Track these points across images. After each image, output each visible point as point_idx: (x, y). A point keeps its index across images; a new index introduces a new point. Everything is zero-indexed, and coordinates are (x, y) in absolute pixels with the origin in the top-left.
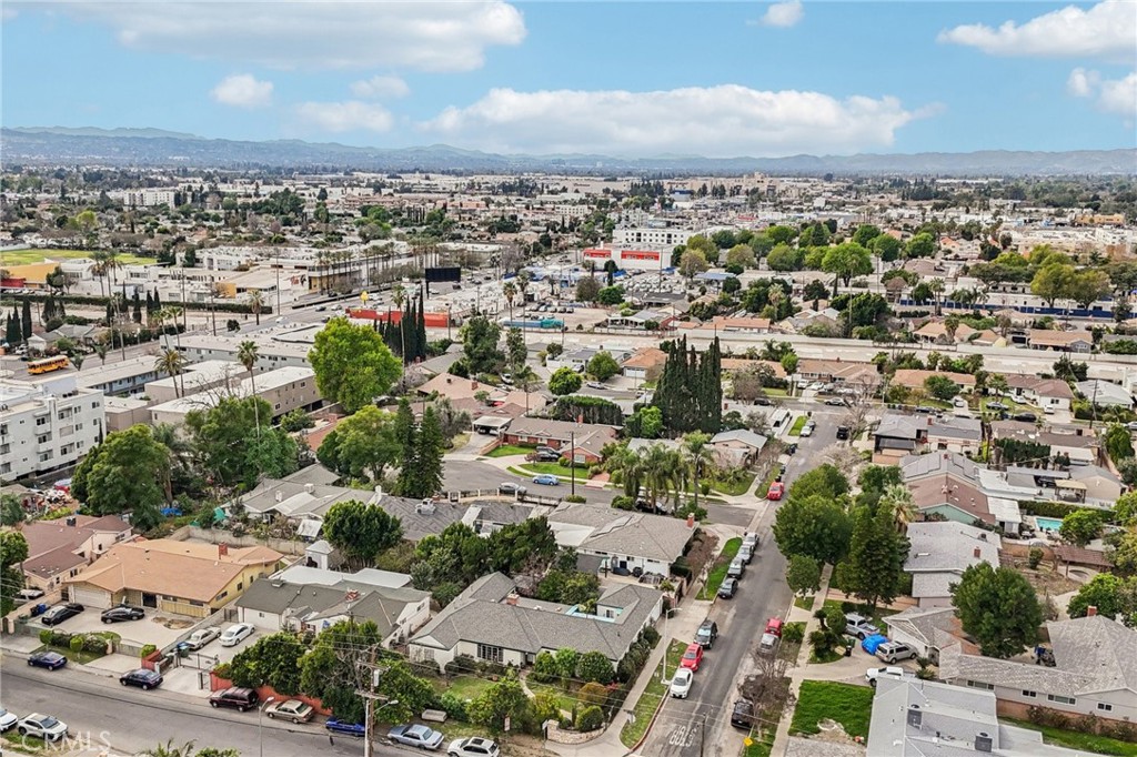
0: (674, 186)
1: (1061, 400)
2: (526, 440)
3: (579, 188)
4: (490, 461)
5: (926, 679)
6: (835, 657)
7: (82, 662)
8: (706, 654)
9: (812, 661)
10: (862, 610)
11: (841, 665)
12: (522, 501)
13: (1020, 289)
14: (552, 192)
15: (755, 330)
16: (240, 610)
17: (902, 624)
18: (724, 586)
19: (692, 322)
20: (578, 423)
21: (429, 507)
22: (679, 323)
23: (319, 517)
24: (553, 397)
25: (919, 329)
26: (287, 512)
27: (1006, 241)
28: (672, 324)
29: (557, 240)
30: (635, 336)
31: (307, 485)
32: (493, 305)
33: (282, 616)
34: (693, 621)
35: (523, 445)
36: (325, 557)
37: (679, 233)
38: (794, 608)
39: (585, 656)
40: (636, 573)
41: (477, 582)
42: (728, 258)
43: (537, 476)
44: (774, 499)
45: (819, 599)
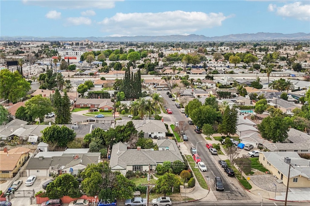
0: (63, 43)
1: (214, 84)
2: (83, 106)
5: (268, 151)
14: (25, 45)
15: (122, 74)
16: (27, 171)
17: (246, 139)
18: (184, 137)
19: (103, 73)
20: (99, 99)
21: (77, 126)
22: (100, 73)
23: (34, 135)
24: (80, 94)
25: (164, 71)
26: (19, 135)
27: (162, 53)
28: (98, 73)
29: (40, 55)
30: (87, 78)
31: (21, 125)
32: (35, 72)
33: (49, 170)
34: (185, 149)
35: (82, 108)
36: (47, 148)
37: (79, 52)
38: (207, 140)
39: (174, 163)
40: (155, 138)
41: (114, 146)
42: (98, 58)
43: (96, 116)
44: (170, 113)
45: (211, 137)
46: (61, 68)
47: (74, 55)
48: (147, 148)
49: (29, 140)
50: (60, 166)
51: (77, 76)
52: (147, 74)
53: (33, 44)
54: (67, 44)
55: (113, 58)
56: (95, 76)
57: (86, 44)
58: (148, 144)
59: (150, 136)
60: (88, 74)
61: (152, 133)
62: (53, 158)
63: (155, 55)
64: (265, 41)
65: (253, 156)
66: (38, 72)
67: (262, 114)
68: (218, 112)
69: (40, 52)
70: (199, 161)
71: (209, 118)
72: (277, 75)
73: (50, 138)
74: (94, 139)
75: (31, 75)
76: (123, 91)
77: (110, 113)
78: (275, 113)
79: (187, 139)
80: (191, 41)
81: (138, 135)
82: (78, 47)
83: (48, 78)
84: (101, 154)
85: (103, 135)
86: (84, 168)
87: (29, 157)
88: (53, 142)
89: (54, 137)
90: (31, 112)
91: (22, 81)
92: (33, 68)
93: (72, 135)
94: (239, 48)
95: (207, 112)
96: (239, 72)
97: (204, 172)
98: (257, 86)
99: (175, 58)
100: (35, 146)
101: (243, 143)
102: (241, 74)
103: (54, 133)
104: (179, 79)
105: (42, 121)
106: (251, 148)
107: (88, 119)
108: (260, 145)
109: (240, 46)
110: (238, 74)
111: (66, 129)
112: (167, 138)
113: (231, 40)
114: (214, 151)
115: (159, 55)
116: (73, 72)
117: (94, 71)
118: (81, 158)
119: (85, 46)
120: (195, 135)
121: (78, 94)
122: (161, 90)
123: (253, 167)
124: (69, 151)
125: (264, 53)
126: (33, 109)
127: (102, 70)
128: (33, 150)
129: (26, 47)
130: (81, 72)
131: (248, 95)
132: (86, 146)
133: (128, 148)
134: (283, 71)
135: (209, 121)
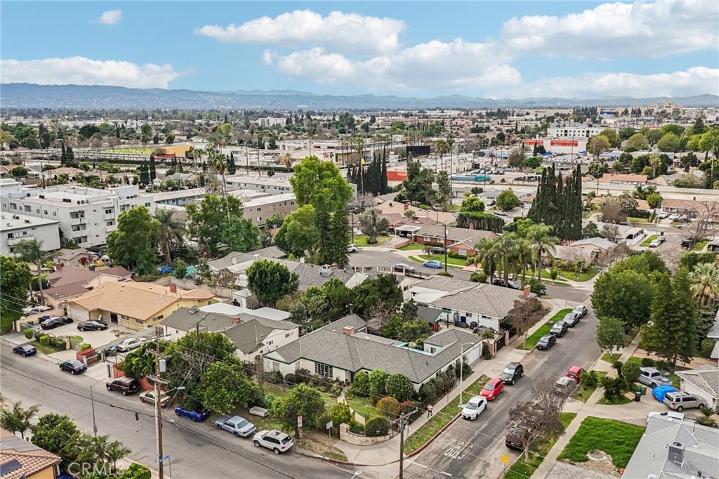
2: (429, 240)
4: (400, 252)
6: (623, 400)
7: (46, 353)
8: (506, 389)
9: (602, 402)
10: (660, 365)
11: (627, 408)
12: (408, 276)
14: (518, 115)
35: (423, 244)
36: (245, 300)
37: (595, 130)
38: (600, 361)
46: (512, 164)
54: (608, 113)
55: (669, 145)
59: (463, 319)
61: (467, 315)
70: (487, 396)
118: (240, 325)
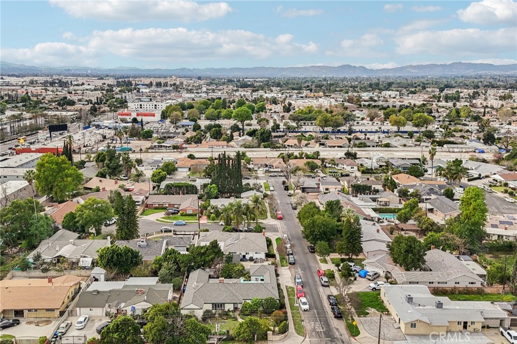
0: (137, 82)
1: (354, 167)
2: (157, 206)
3: (90, 83)
5: (394, 284)
12: (176, 234)
13: (307, 124)
14: (77, 85)
15: (221, 147)
16: (78, 309)
17: (371, 264)
18: (290, 259)
19: (193, 145)
20: (181, 195)
21: (145, 243)
22: (187, 145)
23: (87, 256)
24: (155, 184)
25: (285, 142)
26: (67, 256)
27: (290, 104)
28: (184, 146)
29: (99, 108)
30: (168, 152)
31: (70, 240)
32: (90, 142)
33: (104, 308)
34: (287, 276)
35: (156, 208)
36: (103, 275)
37: (160, 104)
38: (321, 264)
39: (265, 300)
40: (251, 259)
41: (191, 275)
42: (189, 115)
43: (175, 222)
44: (280, 219)
45: (328, 258)
46: (131, 135)
47: (151, 108)
48: (235, 278)
49: (81, 264)
50: (119, 304)
51: (154, 151)
52: (259, 147)
53: (89, 84)
54: (143, 85)
55: (212, 116)
56: (180, 150)
57: (172, 83)
58: (237, 272)
59: (244, 256)
60: (170, 146)
61: (246, 254)
62: (110, 291)
63: (279, 108)
64: (462, 77)
65: (374, 290)
66: (95, 141)
67: (407, 223)
68: (339, 223)
69: (100, 101)
70: (302, 296)
71: (325, 233)
72: (456, 150)
73: (108, 263)
74: (165, 264)
75: (85, 148)
76: (215, 183)
77: (195, 217)
78: (423, 224)
79: (293, 261)
80: (341, 76)
81: (224, 259)
82: (159, 89)
83: (109, 161)
84: (173, 286)
85: (178, 259)
86: (149, 306)
87: (80, 288)
88: (112, 268)
89: (112, 261)
90: (84, 221)
91: (71, 171)
92: (88, 134)
93: (136, 258)
94: (415, 93)
95: (323, 224)
96: (398, 145)
97: (305, 312)
98: (416, 172)
99: (306, 116)
100: (88, 272)
101: (367, 270)
102: (402, 147)
103: (113, 256)
104: (304, 158)
105: (98, 232)
106: (375, 276)
107: (163, 228)
108: (388, 273)
109: (417, 89)
110: (397, 147)
111: (129, 251)
112: (267, 260)
113: (408, 74)
114: (325, 282)
115: (284, 108)
116: (148, 140)
117: (179, 140)
118: (146, 294)
119: (171, 89)
120: (308, 255)
121: (152, 184)
122: (276, 176)
123: (369, 306)
124: (133, 281)
125: (450, 104)
126: (86, 218)
127: (191, 139)
128: (85, 276)
129: (78, 90)
130: (160, 143)
131: (398, 188)
132: (155, 274)
133: (210, 277)
134: (466, 143)
135: (325, 237)
